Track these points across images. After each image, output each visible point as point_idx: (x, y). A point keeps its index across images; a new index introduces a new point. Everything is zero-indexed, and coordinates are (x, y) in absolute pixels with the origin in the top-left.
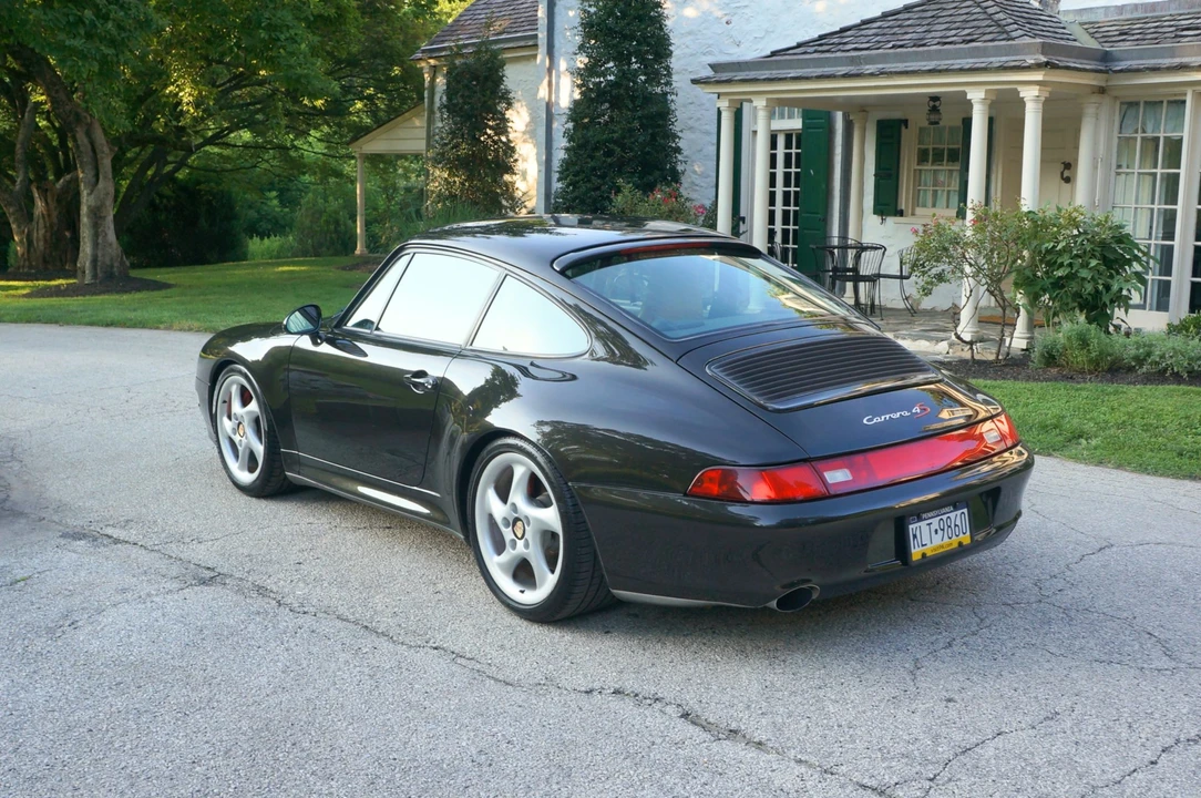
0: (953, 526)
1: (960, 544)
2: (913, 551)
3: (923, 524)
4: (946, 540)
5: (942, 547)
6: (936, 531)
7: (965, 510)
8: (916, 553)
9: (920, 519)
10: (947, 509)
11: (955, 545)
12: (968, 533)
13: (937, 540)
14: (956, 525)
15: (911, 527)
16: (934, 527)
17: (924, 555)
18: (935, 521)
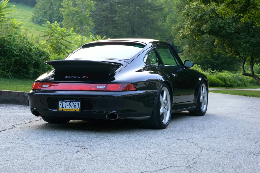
0: (74, 105)
2: (59, 108)
3: (64, 103)
4: (71, 108)
5: (69, 110)
6: (68, 105)
7: (79, 103)
9: (63, 101)
10: (73, 101)
11: (74, 110)
12: (79, 108)
13: (68, 107)
14: (75, 105)
15: (60, 102)
17: (62, 110)
18: (68, 103)
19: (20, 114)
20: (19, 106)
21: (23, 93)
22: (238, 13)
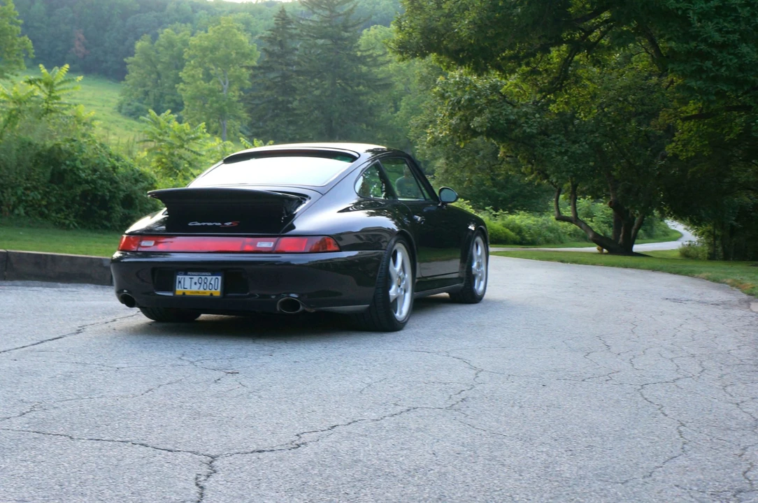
0: (208, 283)
1: (211, 294)
2: (177, 289)
3: (187, 278)
4: (202, 289)
5: (198, 292)
6: (195, 283)
7: (220, 278)
8: (179, 291)
9: (186, 274)
10: (206, 274)
11: (208, 294)
12: (219, 290)
13: (195, 288)
14: (210, 284)
15: (178, 277)
16: (194, 281)
17: (184, 293)
18: (196, 279)
19: (95, 303)
20: (93, 286)
21: (101, 259)
22: (544, 94)
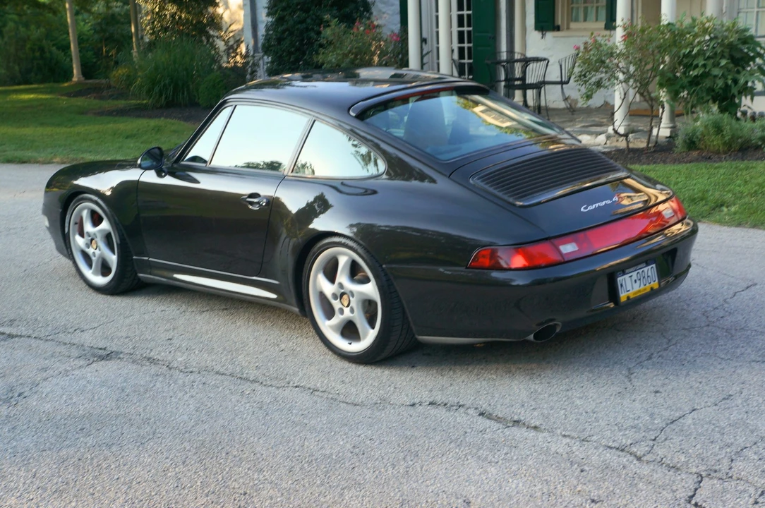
0: (646, 277)
1: (652, 289)
2: (621, 295)
3: (627, 276)
4: (642, 286)
5: (640, 291)
6: (635, 281)
7: (654, 265)
8: (623, 296)
9: (624, 273)
10: (642, 266)
11: (648, 290)
12: (657, 281)
13: (637, 287)
14: (648, 277)
15: (619, 279)
16: (634, 278)
17: (628, 298)
18: (634, 274)
